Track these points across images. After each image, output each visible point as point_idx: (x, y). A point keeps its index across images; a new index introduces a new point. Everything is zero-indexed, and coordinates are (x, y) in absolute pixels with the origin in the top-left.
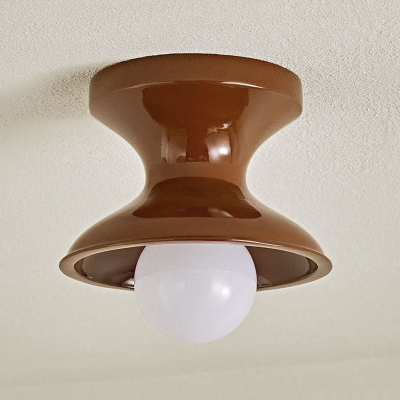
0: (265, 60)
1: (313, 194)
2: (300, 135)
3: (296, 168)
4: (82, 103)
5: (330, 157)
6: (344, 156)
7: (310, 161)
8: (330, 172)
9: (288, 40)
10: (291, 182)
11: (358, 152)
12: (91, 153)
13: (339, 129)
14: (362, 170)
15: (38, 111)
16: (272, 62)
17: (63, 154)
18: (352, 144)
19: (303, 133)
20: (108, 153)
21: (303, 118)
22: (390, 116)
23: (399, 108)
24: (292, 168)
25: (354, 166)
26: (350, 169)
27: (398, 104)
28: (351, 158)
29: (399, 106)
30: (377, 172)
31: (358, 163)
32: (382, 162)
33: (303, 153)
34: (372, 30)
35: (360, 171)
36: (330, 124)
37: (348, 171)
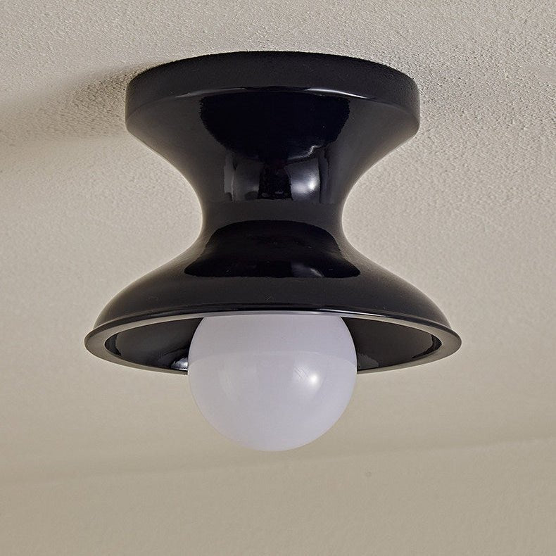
0: (367, 59)
1: (442, 232)
2: (420, 155)
3: (416, 198)
4: (117, 116)
5: (463, 183)
6: (482, 182)
7: (436, 189)
8: (464, 203)
9: (398, 33)
10: (411, 216)
11: (501, 177)
12: (133, 181)
13: (473, 147)
14: (508, 200)
15: (57, 127)
16: (377, 61)
17: (95, 183)
18: (492, 167)
19: (424, 153)
20: (157, 181)
21: (423, 134)
22: (543, 130)
23: (555, 120)
24: (411, 198)
25: (497, 195)
26: (491, 199)
27: (553, 114)
28: (491, 185)
29: (555, 118)
30: (529, 203)
31: (502, 191)
32: (535, 190)
33: (425, 179)
34: (513, 18)
35: (505, 201)
36: (461, 140)
37: (489, 202)
